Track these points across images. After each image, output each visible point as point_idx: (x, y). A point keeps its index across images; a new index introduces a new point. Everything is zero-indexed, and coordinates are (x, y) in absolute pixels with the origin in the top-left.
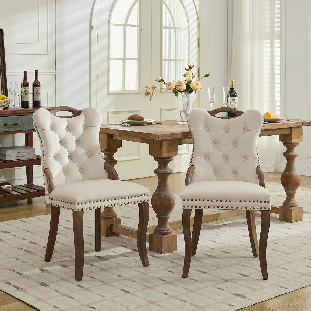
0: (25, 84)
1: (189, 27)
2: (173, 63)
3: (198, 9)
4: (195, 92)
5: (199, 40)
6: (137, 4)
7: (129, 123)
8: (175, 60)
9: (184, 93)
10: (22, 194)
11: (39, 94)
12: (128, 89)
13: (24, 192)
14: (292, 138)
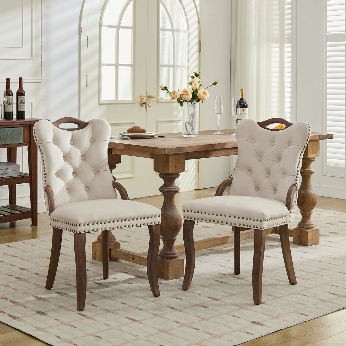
0: (8, 92)
1: (188, 29)
2: (171, 69)
3: (198, 8)
4: (203, 102)
5: (200, 44)
6: (131, 3)
7: (129, 136)
8: (173, 66)
9: (189, 103)
10: (5, 216)
11: (24, 104)
12: (121, 98)
13: (7, 213)
14: (309, 153)
